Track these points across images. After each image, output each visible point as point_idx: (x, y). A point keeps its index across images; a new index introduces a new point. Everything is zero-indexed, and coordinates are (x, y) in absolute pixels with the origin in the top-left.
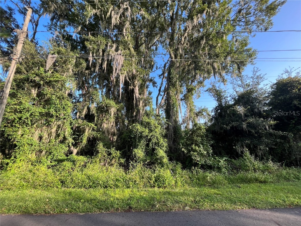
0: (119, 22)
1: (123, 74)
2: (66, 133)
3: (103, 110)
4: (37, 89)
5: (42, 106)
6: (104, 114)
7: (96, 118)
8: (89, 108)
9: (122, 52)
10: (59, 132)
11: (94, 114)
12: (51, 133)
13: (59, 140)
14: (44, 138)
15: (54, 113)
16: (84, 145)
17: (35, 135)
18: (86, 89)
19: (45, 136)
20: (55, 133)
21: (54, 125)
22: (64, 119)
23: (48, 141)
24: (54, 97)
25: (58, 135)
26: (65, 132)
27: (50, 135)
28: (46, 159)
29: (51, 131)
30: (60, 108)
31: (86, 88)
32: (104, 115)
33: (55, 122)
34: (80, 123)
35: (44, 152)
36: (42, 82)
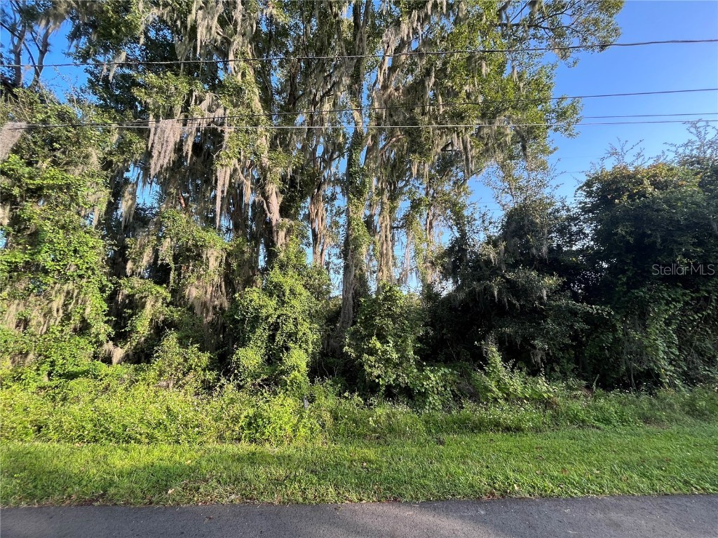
0: (219, 38)
1: (227, 165)
2: (88, 311)
3: (189, 255)
4: (8, 208)
5: (20, 247)
6: (191, 264)
7: (172, 275)
8: (156, 252)
9: (228, 111)
10: (70, 307)
11: (168, 265)
12: (50, 311)
13: (72, 326)
14: (33, 323)
15: (49, 264)
16: (143, 339)
17: (7, 316)
18: (184, 205)
19: (36, 316)
20: (61, 311)
21: (54, 293)
22: (81, 277)
23: (44, 330)
24: (48, 226)
25: (68, 317)
26: (84, 309)
27: (48, 314)
28: (35, 373)
29: (49, 306)
30: (64, 251)
31: (182, 201)
32: (190, 268)
33: (58, 286)
34: (136, 285)
35: (31, 356)
36: (16, 191)
